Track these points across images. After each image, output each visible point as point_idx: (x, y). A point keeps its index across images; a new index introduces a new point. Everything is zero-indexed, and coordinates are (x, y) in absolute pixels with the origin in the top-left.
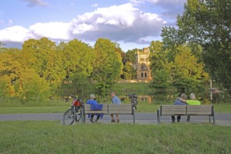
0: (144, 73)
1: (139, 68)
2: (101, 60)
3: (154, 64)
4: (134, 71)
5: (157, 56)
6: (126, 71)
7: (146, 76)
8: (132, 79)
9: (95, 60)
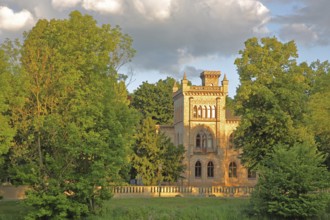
0: (204, 160)
1: (188, 143)
2: (52, 101)
3: (254, 127)
4: (172, 153)
5: (269, 95)
6: (143, 152)
7: (211, 173)
8: (166, 183)
9: (23, 100)
